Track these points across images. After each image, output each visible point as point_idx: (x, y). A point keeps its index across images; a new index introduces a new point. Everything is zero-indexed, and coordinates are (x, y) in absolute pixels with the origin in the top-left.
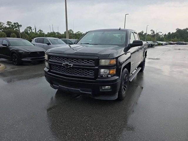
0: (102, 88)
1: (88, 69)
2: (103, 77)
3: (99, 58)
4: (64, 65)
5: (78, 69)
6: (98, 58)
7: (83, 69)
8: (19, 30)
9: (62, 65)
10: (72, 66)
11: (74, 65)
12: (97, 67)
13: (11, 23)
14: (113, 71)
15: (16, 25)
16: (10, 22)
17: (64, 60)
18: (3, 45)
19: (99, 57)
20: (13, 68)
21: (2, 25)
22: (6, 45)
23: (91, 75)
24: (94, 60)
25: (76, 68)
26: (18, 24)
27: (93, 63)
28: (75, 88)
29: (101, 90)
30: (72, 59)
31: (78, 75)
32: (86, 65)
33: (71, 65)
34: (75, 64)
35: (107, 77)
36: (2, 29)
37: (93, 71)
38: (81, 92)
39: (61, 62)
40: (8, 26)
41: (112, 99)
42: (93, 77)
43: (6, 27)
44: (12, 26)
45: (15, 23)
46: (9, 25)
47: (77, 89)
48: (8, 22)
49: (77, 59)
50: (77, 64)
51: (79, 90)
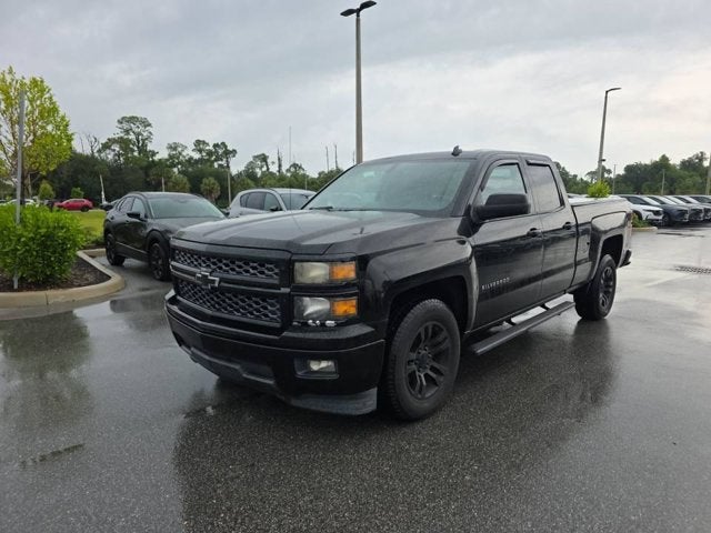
0: (307, 366)
2: (306, 324)
3: (294, 258)
4: (198, 278)
5: (236, 293)
6: (287, 256)
7: (249, 295)
8: (228, 166)
9: (196, 280)
10: (216, 284)
11: (221, 280)
12: (287, 290)
13: (208, 144)
14: (347, 307)
15: (220, 151)
16: (204, 142)
17: (201, 261)
18: (129, 215)
19: (292, 254)
20: (144, 290)
21: (180, 154)
22: (136, 215)
23: (272, 317)
24: (277, 263)
25: (229, 290)
26: (226, 147)
27: (276, 274)
28: (230, 361)
29: (300, 373)
30: (220, 258)
31: (237, 317)
32: (254, 279)
33: (215, 281)
34: (225, 275)
35: (323, 325)
36: (178, 163)
37: (278, 303)
38: (245, 375)
39: (195, 270)
40: (196, 156)
41: (346, 412)
42: (278, 325)
43: (191, 158)
44: (210, 153)
45: (216, 146)
46: (200, 151)
48: (198, 142)
49: (233, 260)
50: (232, 275)
51: (237, 367)
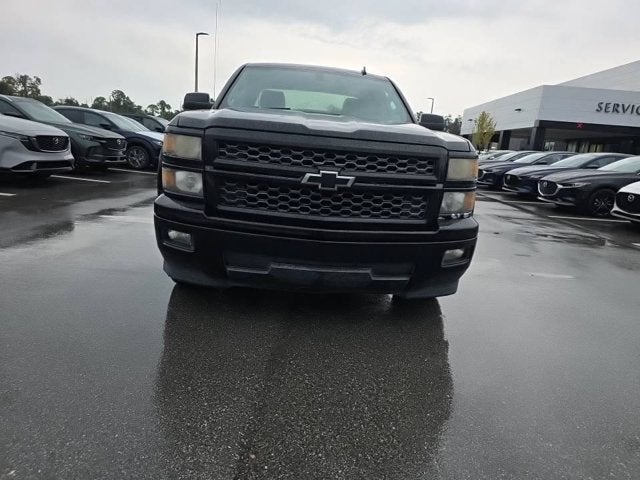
1: (408, 194)
2: (450, 217)
3: (450, 154)
4: (311, 179)
5: (370, 193)
6: (444, 152)
7: (388, 194)
9: (304, 181)
10: (349, 185)
11: (358, 179)
12: (439, 186)
17: (310, 159)
19: (449, 150)
23: (411, 216)
24: (433, 160)
25: (361, 191)
27: (429, 171)
29: (444, 264)
30: (352, 154)
31: (364, 219)
33: (348, 180)
34: (362, 174)
35: (462, 217)
37: (424, 200)
38: (373, 279)
39: (295, 169)
42: (423, 222)
47: (360, 271)
49: (373, 156)
50: (371, 174)
51: (369, 271)
